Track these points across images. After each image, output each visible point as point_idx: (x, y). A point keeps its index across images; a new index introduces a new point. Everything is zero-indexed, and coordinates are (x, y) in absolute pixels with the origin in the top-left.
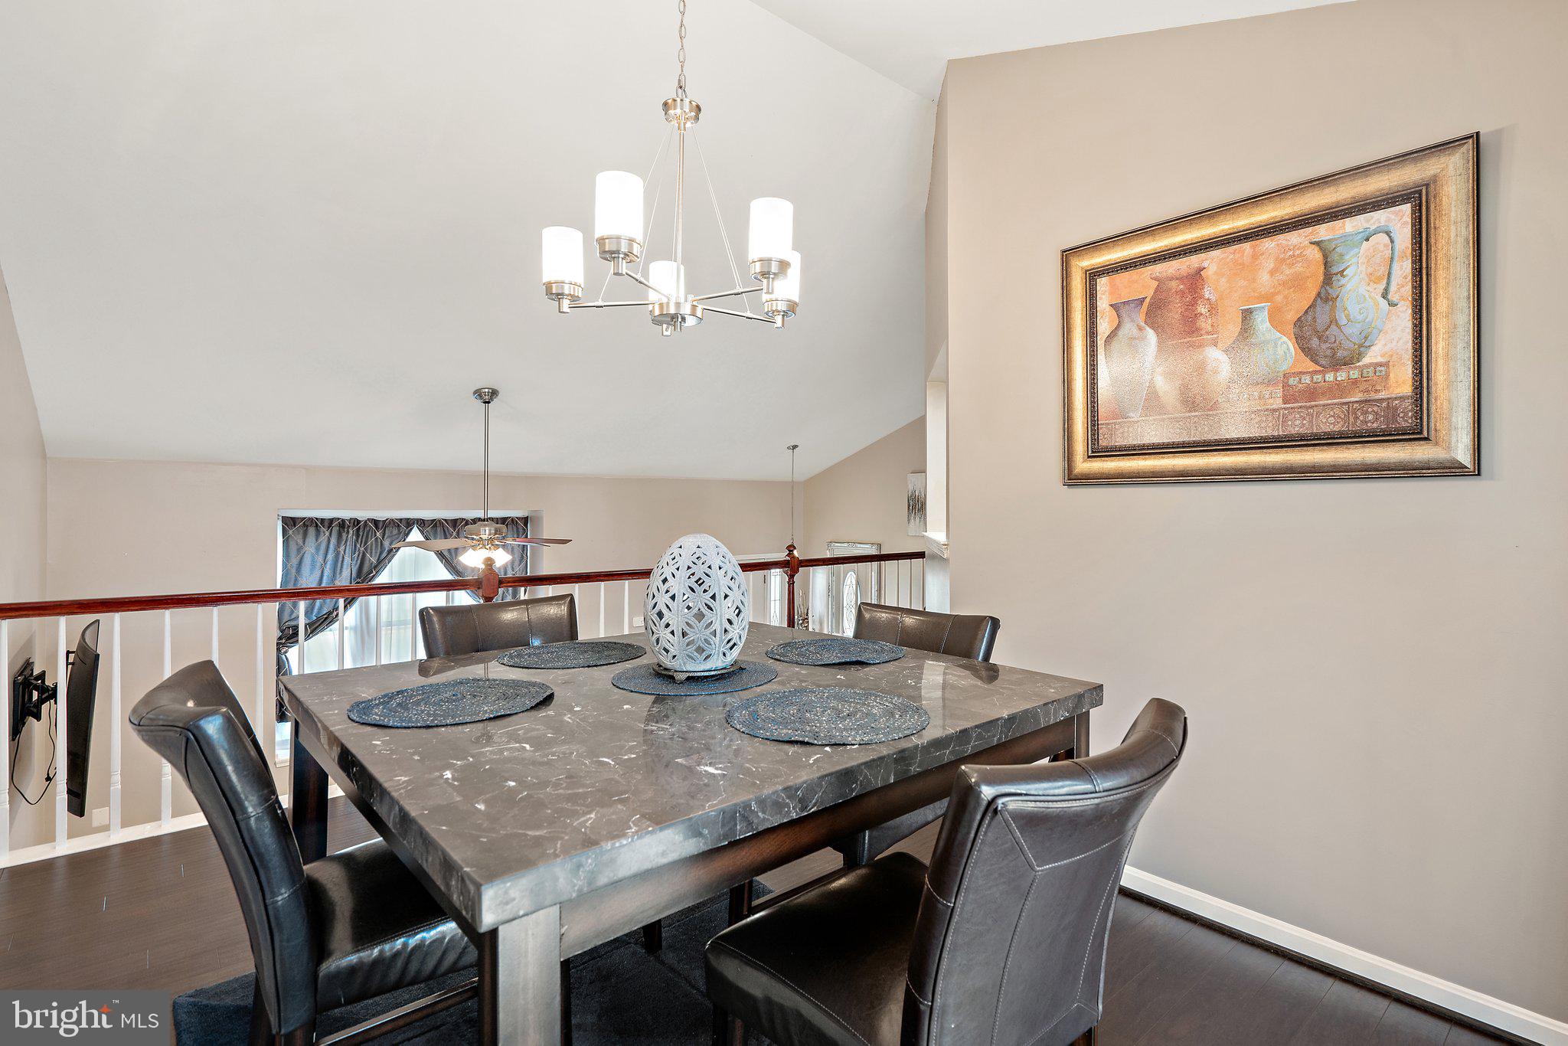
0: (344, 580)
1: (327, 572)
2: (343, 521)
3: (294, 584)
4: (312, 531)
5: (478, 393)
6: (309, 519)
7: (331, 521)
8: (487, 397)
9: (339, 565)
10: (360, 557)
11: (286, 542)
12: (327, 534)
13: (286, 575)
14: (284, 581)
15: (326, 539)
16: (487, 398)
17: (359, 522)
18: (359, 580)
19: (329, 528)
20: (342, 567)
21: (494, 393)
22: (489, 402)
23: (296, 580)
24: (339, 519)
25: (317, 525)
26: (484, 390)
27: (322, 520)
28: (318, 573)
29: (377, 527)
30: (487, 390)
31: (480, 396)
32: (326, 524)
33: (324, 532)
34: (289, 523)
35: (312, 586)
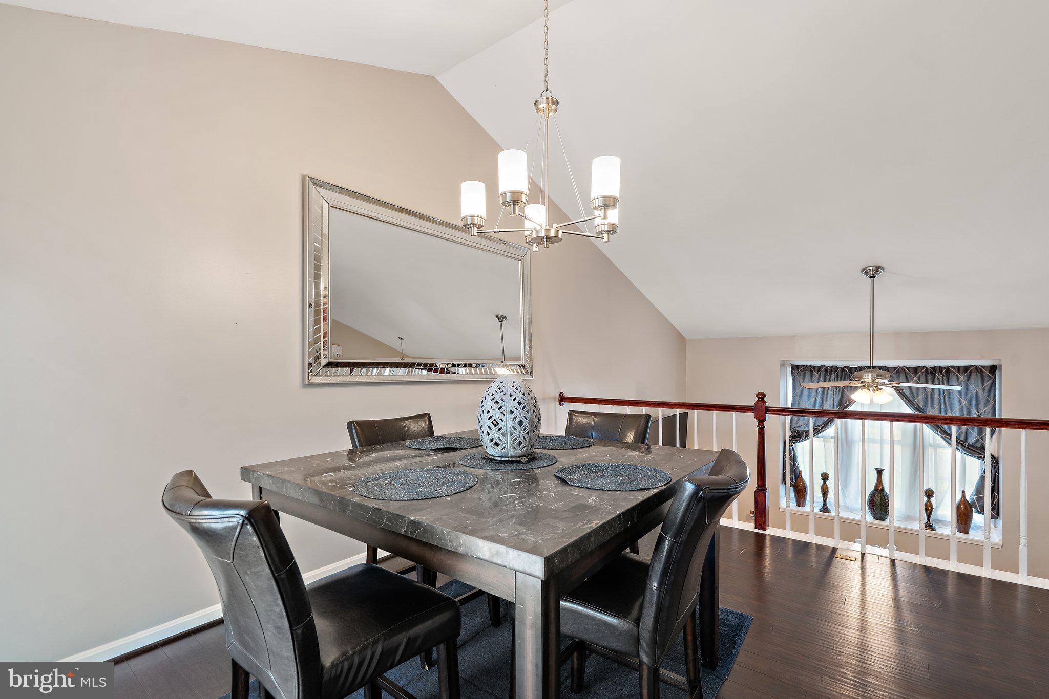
0: (828, 406)
1: (818, 400)
2: (827, 367)
3: (798, 406)
4: (808, 373)
5: (865, 271)
6: (807, 366)
7: (820, 368)
8: (874, 272)
9: (825, 396)
10: (841, 392)
11: (794, 380)
12: (817, 376)
13: (794, 400)
14: (793, 404)
15: (817, 379)
16: (871, 274)
17: (838, 368)
18: (840, 407)
19: (818, 372)
20: (827, 398)
21: (877, 269)
22: (874, 277)
23: (799, 403)
24: (825, 366)
25: (811, 370)
26: (868, 268)
27: (814, 367)
28: (812, 400)
29: (851, 373)
30: (871, 268)
31: (866, 273)
32: (817, 370)
33: (815, 374)
34: (795, 368)
35: (809, 408)
